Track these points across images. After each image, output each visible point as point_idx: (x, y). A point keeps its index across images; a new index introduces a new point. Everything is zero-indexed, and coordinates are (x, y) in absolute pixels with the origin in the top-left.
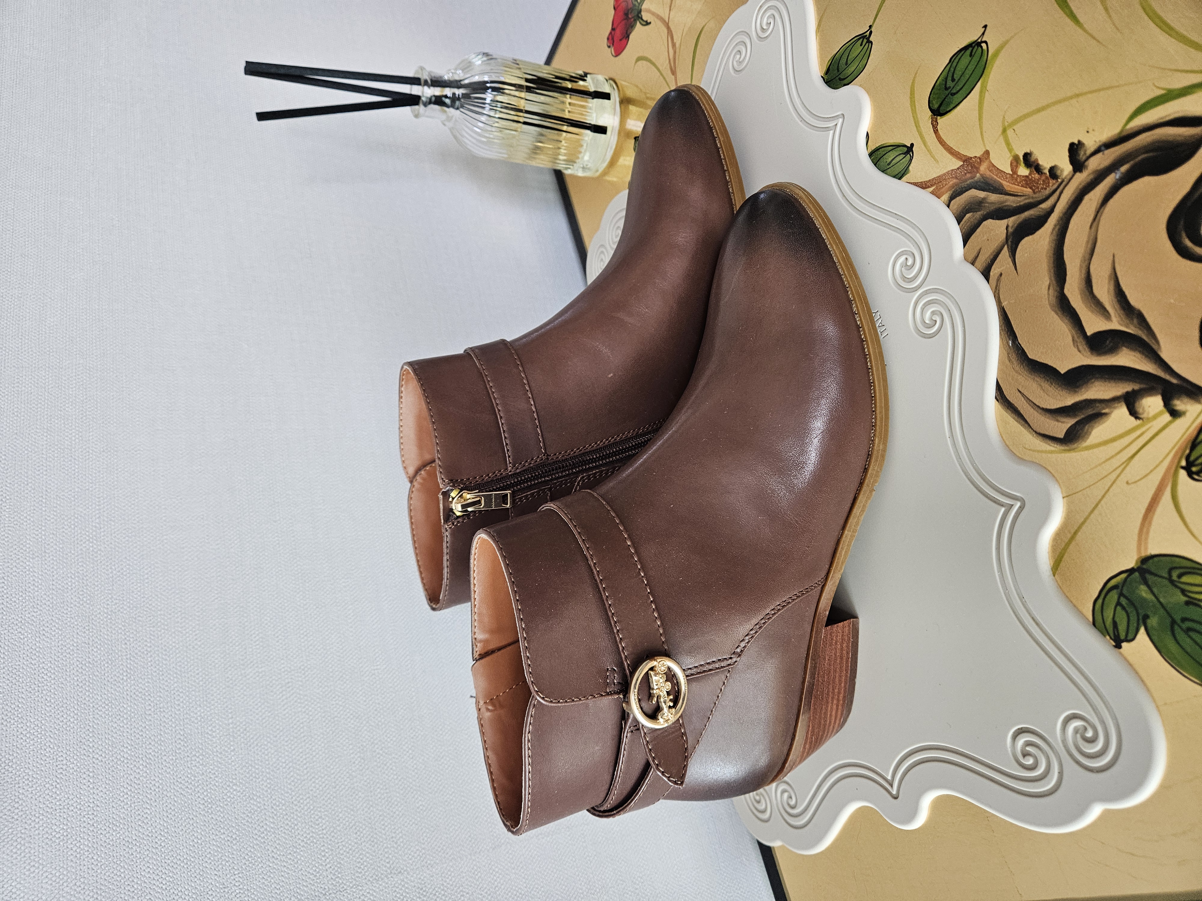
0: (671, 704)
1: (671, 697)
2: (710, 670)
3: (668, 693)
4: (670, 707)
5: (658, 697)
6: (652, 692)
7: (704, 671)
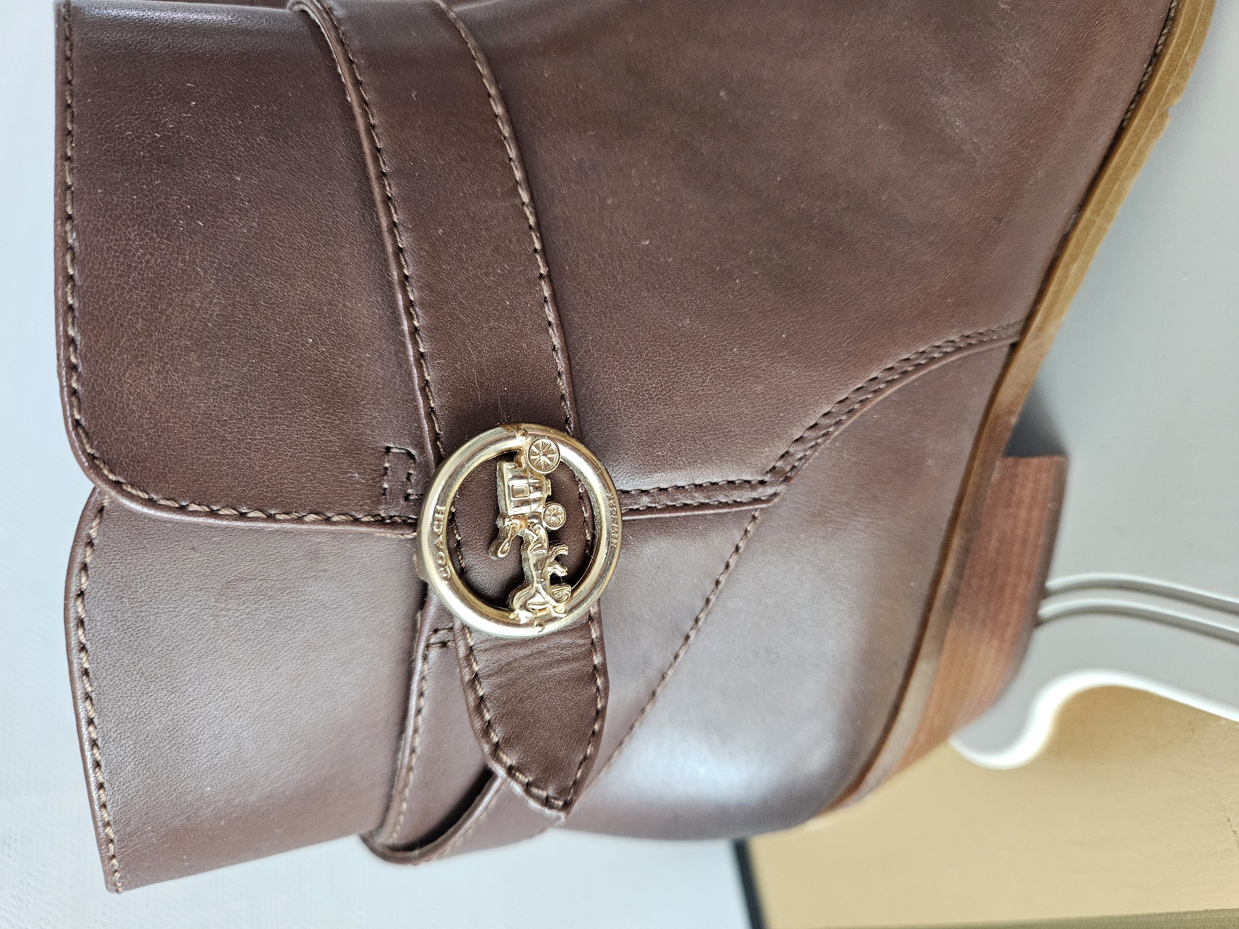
0: (561, 572)
1: (563, 550)
2: (702, 506)
3: (554, 538)
4: (555, 580)
5: (521, 542)
6: (499, 523)
7: (686, 507)
